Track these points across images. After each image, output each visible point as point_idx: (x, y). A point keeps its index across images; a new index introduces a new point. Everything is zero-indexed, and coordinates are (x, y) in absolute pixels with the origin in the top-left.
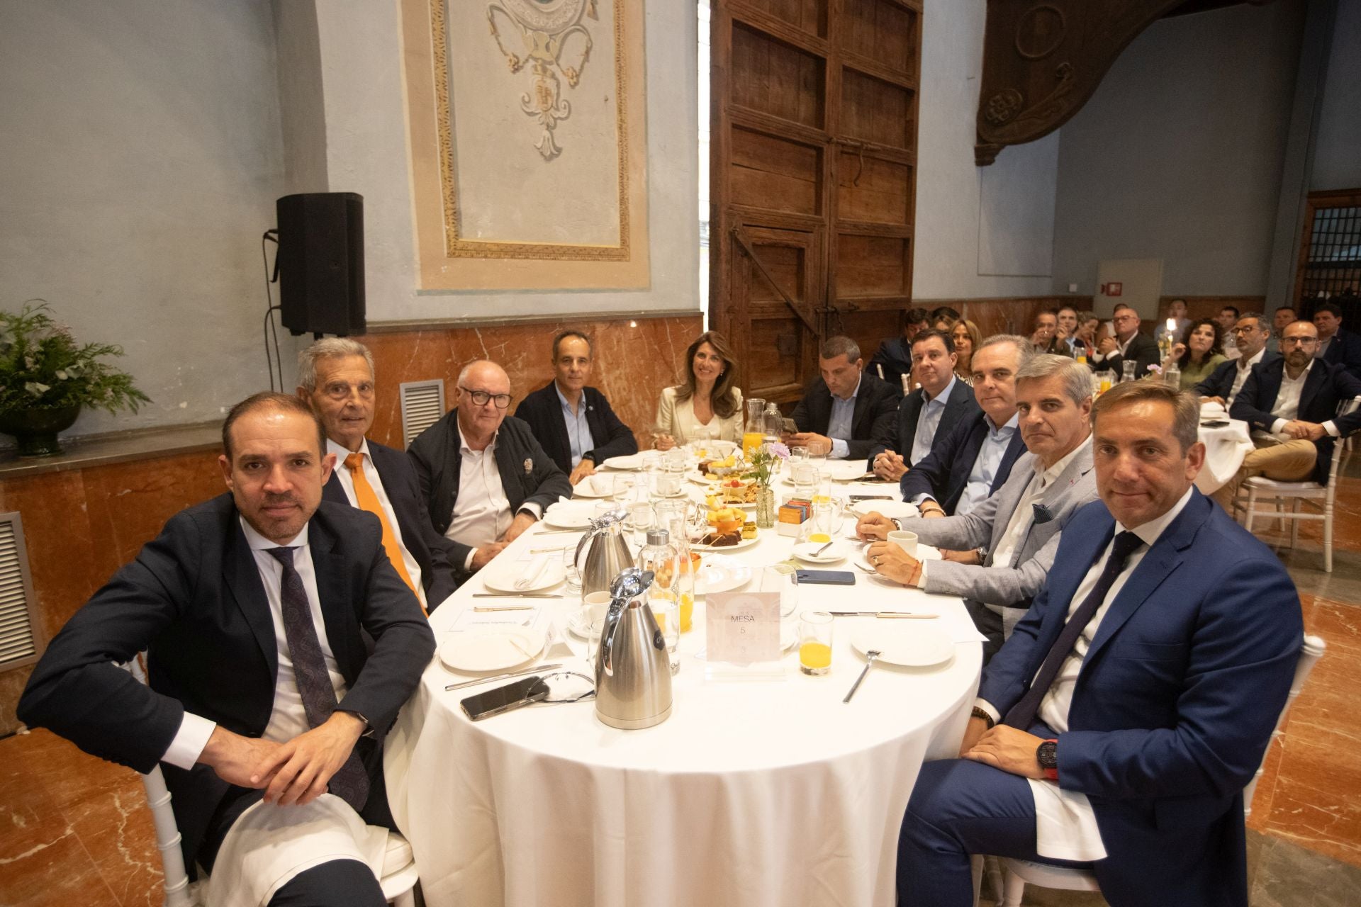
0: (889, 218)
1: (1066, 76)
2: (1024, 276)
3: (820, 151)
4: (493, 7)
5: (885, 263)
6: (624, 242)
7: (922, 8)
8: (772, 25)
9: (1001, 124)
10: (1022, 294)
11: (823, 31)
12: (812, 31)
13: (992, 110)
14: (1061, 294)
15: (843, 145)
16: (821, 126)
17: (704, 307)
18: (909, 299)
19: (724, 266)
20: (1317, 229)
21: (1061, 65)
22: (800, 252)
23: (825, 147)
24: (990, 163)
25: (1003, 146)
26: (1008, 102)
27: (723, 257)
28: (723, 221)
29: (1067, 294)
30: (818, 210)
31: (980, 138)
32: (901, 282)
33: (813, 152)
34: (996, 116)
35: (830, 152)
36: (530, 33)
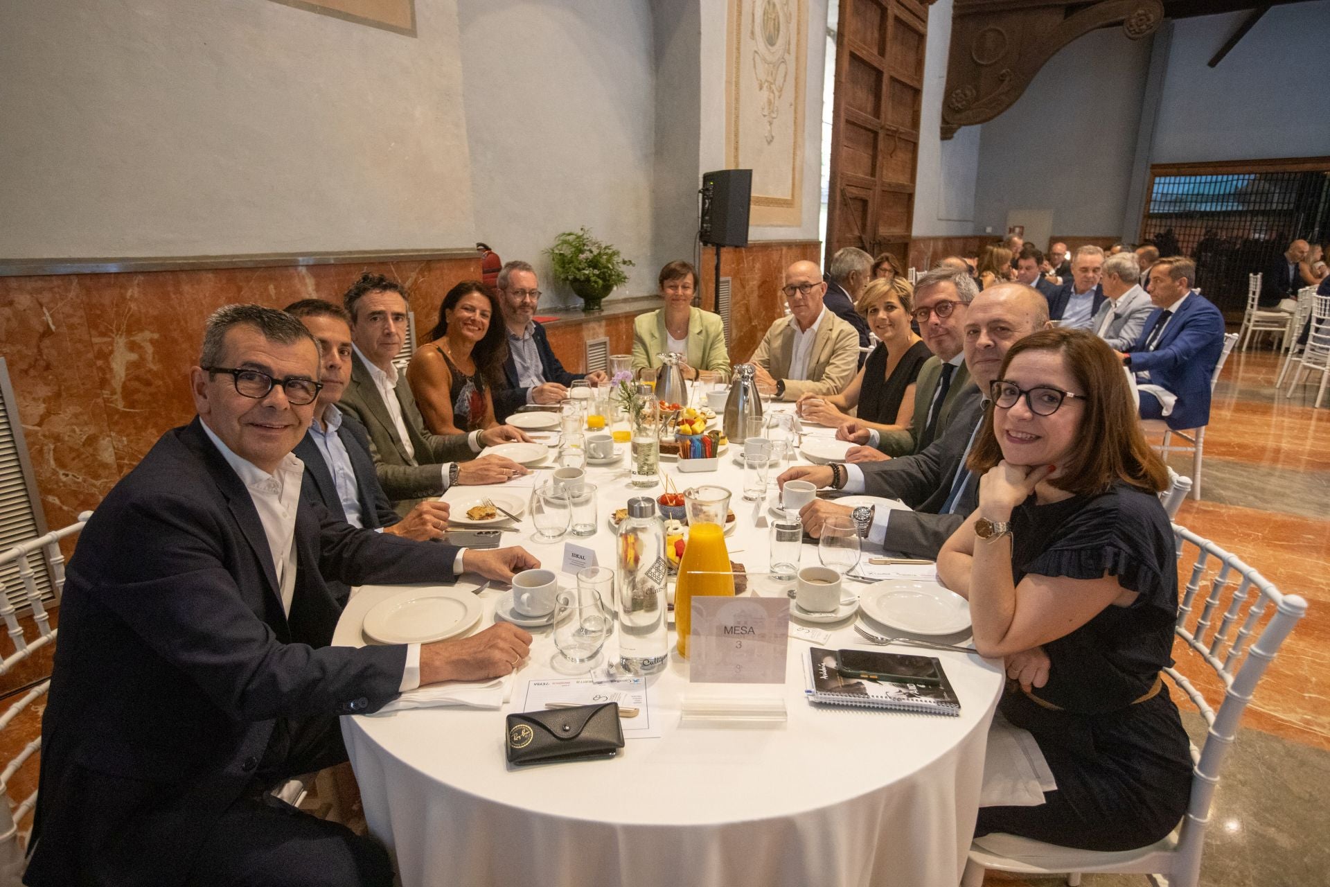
0: (903, 179)
1: (1008, 79)
2: (960, 221)
3: (876, 134)
4: (756, 52)
5: (900, 210)
6: (793, 195)
7: (926, 32)
8: (864, 52)
9: (958, 111)
10: (959, 234)
11: (882, 52)
12: (875, 51)
13: (954, 100)
14: (979, 234)
15: (888, 130)
16: (878, 118)
17: (823, 237)
18: (910, 236)
19: (837, 212)
20: (1155, 190)
21: (1004, 71)
22: (865, 202)
23: (880, 131)
24: (950, 138)
25: (960, 126)
26: (965, 95)
27: (838, 206)
28: (839, 183)
29: (984, 234)
30: (873, 175)
31: (944, 121)
32: (905, 224)
33: (872, 135)
34: (957, 104)
35: (881, 134)
36: (766, 65)
